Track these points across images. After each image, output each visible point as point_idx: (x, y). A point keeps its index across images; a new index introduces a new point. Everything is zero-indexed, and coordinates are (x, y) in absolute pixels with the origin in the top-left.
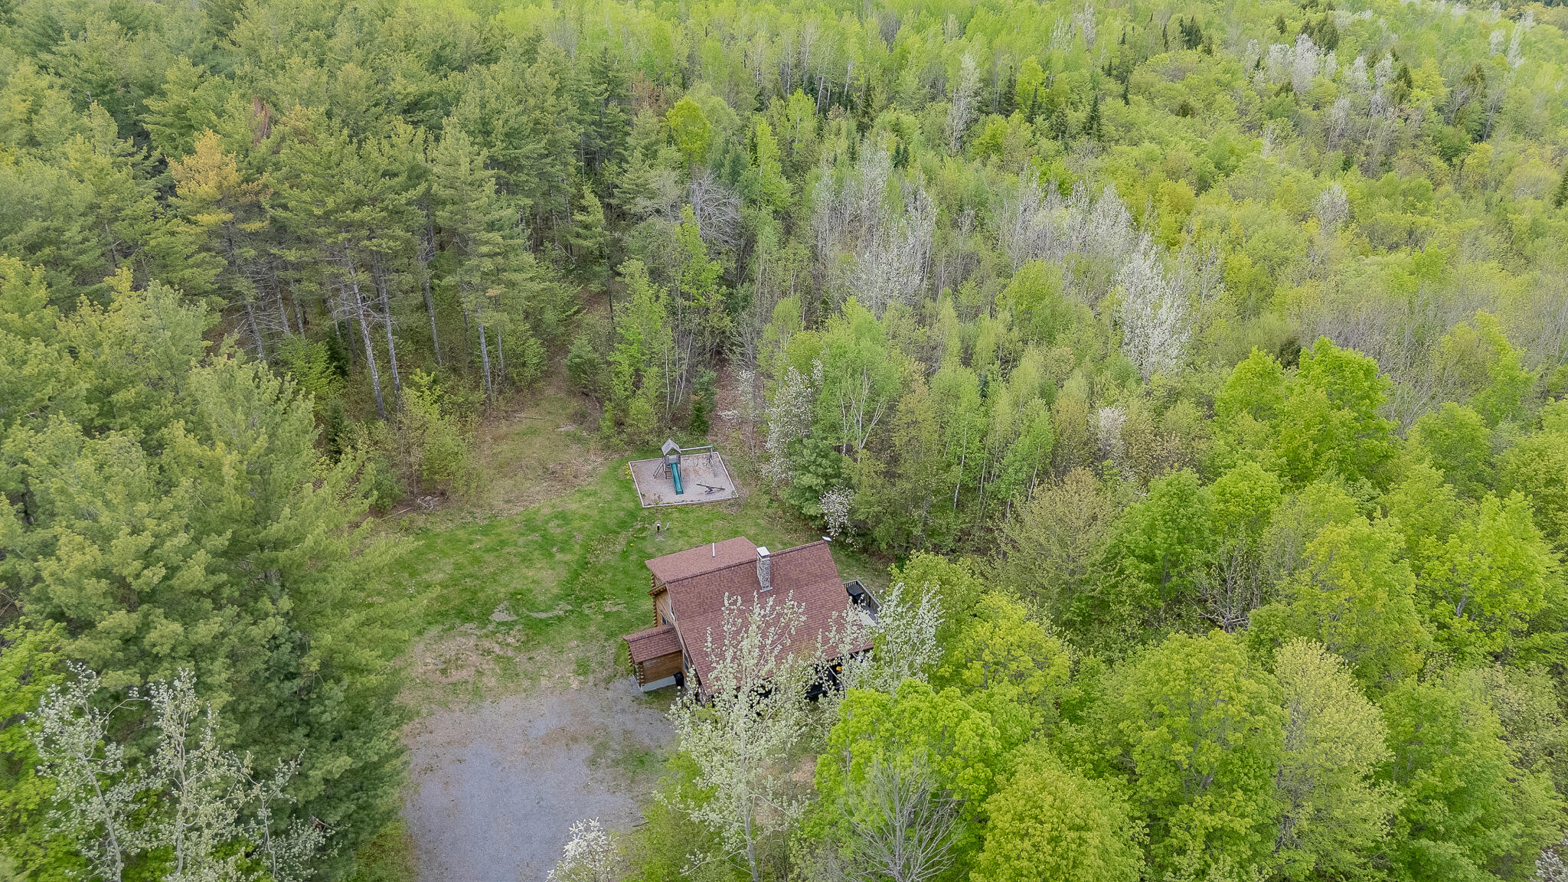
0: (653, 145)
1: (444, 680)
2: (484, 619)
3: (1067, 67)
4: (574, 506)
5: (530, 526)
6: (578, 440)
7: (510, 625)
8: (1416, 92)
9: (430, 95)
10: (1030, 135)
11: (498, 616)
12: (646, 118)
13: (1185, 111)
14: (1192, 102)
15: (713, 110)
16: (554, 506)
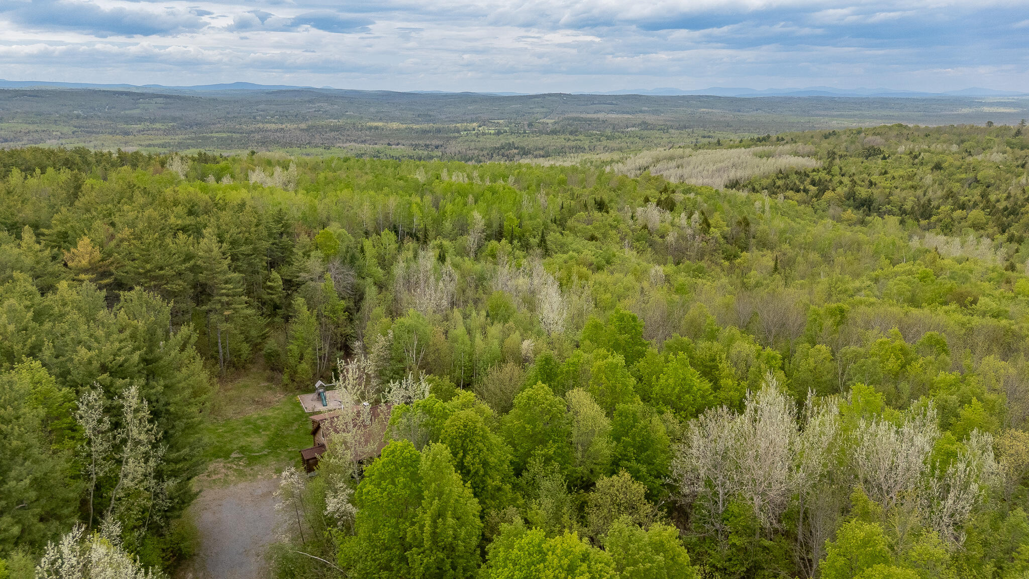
0: (307, 252)
1: (209, 479)
2: (227, 456)
3: (531, 218)
4: (270, 414)
5: (247, 422)
6: (270, 388)
7: (240, 459)
8: (712, 229)
9: (189, 225)
10: (511, 250)
11: (233, 455)
12: (304, 239)
13: (593, 238)
14: (596, 234)
15: (339, 234)
16: (259, 414)
